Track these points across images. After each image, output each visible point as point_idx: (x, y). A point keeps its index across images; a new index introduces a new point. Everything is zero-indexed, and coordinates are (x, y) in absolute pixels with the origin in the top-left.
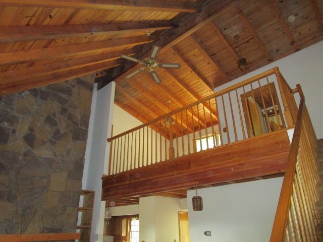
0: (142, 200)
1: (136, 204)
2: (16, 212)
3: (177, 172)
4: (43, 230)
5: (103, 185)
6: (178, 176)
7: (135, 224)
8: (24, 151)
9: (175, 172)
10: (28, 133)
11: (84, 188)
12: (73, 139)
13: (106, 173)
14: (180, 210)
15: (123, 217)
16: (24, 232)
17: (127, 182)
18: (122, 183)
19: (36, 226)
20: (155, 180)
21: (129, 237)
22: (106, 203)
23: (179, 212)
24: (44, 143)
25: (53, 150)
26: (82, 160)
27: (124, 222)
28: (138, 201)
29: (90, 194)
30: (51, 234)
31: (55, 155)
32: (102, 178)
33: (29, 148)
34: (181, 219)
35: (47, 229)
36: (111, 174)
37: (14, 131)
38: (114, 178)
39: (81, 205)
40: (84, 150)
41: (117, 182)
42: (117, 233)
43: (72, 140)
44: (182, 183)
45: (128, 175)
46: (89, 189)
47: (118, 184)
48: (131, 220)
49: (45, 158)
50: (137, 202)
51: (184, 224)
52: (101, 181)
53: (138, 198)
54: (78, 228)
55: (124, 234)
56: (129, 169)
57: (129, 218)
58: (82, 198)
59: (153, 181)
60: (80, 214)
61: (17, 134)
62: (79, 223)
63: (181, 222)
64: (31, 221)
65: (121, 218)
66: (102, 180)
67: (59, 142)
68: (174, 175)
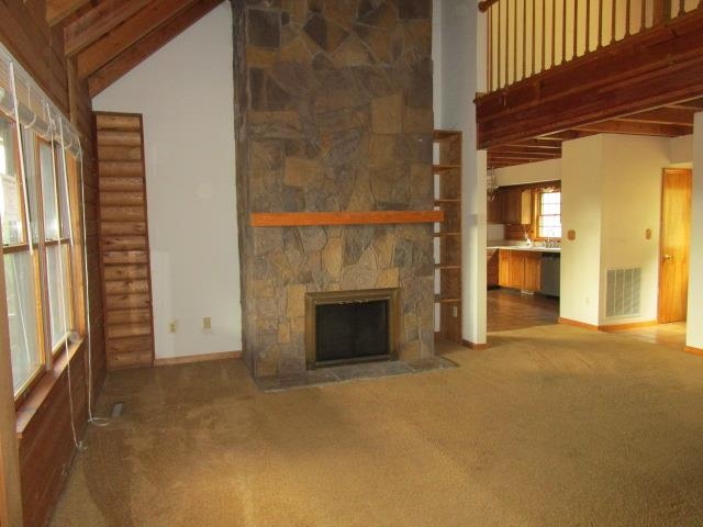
0: (567, 146)
1: (552, 157)
2: (325, 175)
3: (677, 57)
4: (375, 206)
5: (480, 115)
6: (680, 66)
7: (551, 201)
8: (313, 57)
9: (669, 58)
10: (311, 17)
11: (438, 126)
12: (400, 17)
13: (482, 89)
14: (667, 164)
15: (523, 188)
16: (345, 208)
17: (535, 103)
18: (523, 107)
19: (362, 199)
20: (610, 88)
21: (538, 227)
22: (488, 153)
23: (664, 170)
24: (346, 35)
25: (365, 48)
26: (427, 63)
27: (525, 197)
28: (559, 151)
29: (452, 139)
30: (391, 213)
31: (371, 58)
32: (474, 101)
33: (320, 51)
34: (670, 186)
35: (382, 204)
36: (495, 89)
37: (285, 19)
38: (503, 97)
39: (436, 161)
40: (429, 39)
41: (510, 106)
42: (511, 218)
43: (398, 19)
44: (689, 86)
45: (536, 84)
46: (448, 128)
47: (513, 110)
48: (541, 194)
49: (353, 69)
50: (557, 153)
51: (676, 198)
52: (473, 108)
53: (559, 144)
54: (437, 203)
55: (525, 220)
56: (538, 70)
57: (537, 188)
58: (436, 147)
59: (601, 91)
60: (437, 178)
61: (291, 23)
62: (437, 196)
63: (667, 192)
64: (352, 191)
65: (517, 189)
66: (474, 105)
67: (374, 27)
68: (668, 66)
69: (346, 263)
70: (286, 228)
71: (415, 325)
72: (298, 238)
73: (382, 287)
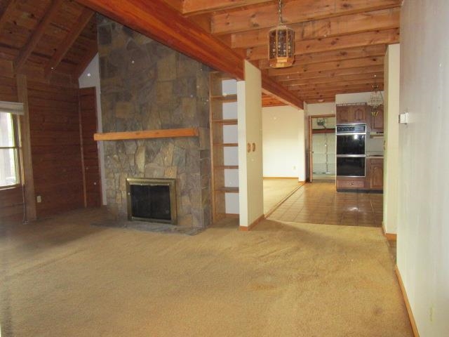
2: (135, 110)
4: (161, 126)
8: (127, 43)
19: (154, 123)
33: (130, 39)
35: (166, 125)
37: (114, 26)
61: (116, 28)
64: (148, 118)
69: (147, 162)
70: (118, 141)
71: (188, 204)
72: (123, 147)
73: (167, 177)
